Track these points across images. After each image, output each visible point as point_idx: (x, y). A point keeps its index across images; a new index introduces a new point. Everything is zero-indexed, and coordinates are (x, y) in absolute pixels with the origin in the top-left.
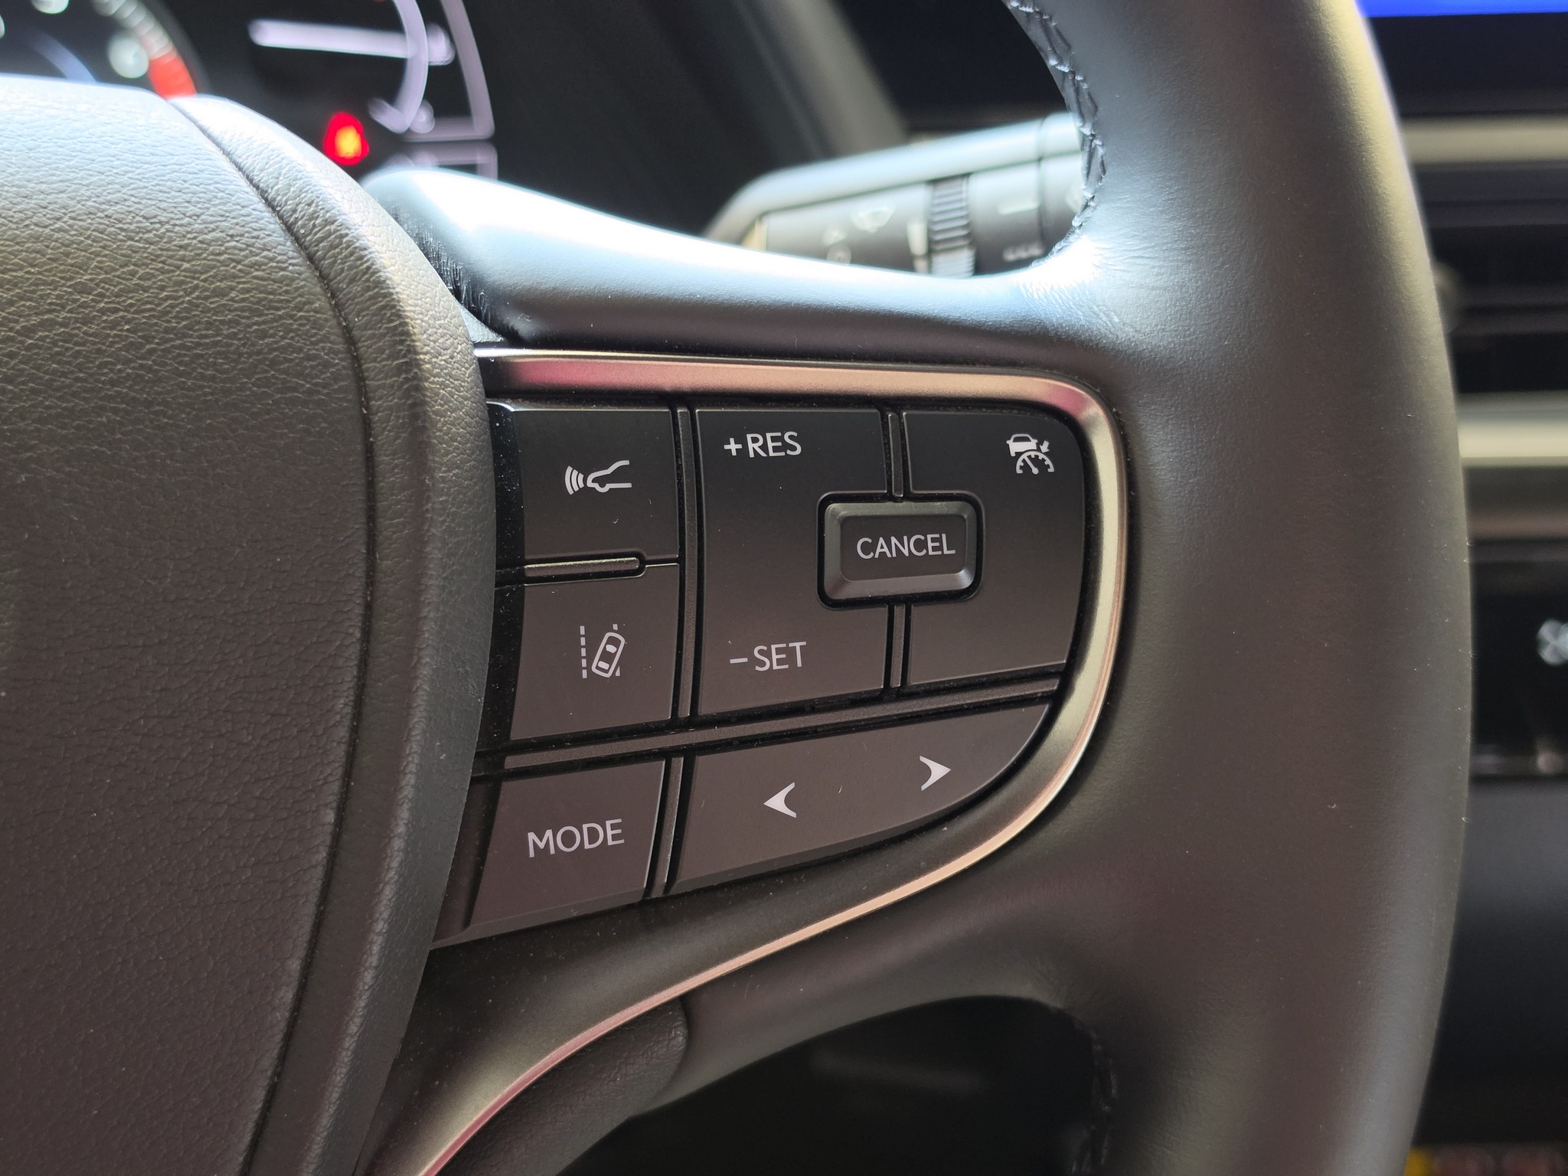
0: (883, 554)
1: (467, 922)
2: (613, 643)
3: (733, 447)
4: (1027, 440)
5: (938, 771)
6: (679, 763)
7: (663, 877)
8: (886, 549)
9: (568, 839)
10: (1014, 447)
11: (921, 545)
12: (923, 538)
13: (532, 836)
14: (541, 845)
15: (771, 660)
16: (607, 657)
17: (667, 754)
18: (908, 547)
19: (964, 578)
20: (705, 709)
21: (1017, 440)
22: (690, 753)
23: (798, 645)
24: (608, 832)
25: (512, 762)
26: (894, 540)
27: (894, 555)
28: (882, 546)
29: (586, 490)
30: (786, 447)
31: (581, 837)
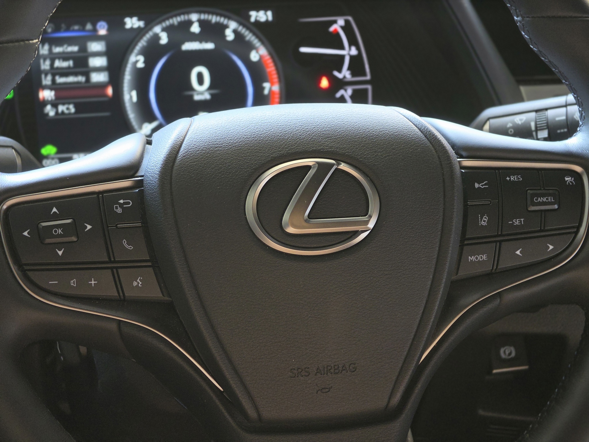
0: (539, 201)
1: (457, 274)
2: (485, 218)
3: (508, 179)
4: (569, 177)
5: (551, 247)
6: (498, 244)
7: (495, 267)
8: (540, 200)
9: (477, 258)
10: (566, 179)
11: (547, 199)
12: (547, 198)
13: (470, 257)
14: (471, 259)
15: (517, 222)
16: (484, 221)
17: (496, 242)
18: (545, 200)
19: (556, 207)
20: (504, 233)
21: (567, 177)
22: (501, 242)
23: (522, 220)
24: (484, 257)
25: (466, 242)
26: (542, 198)
27: (542, 201)
28: (539, 199)
29: (479, 188)
30: (519, 179)
31: (479, 258)
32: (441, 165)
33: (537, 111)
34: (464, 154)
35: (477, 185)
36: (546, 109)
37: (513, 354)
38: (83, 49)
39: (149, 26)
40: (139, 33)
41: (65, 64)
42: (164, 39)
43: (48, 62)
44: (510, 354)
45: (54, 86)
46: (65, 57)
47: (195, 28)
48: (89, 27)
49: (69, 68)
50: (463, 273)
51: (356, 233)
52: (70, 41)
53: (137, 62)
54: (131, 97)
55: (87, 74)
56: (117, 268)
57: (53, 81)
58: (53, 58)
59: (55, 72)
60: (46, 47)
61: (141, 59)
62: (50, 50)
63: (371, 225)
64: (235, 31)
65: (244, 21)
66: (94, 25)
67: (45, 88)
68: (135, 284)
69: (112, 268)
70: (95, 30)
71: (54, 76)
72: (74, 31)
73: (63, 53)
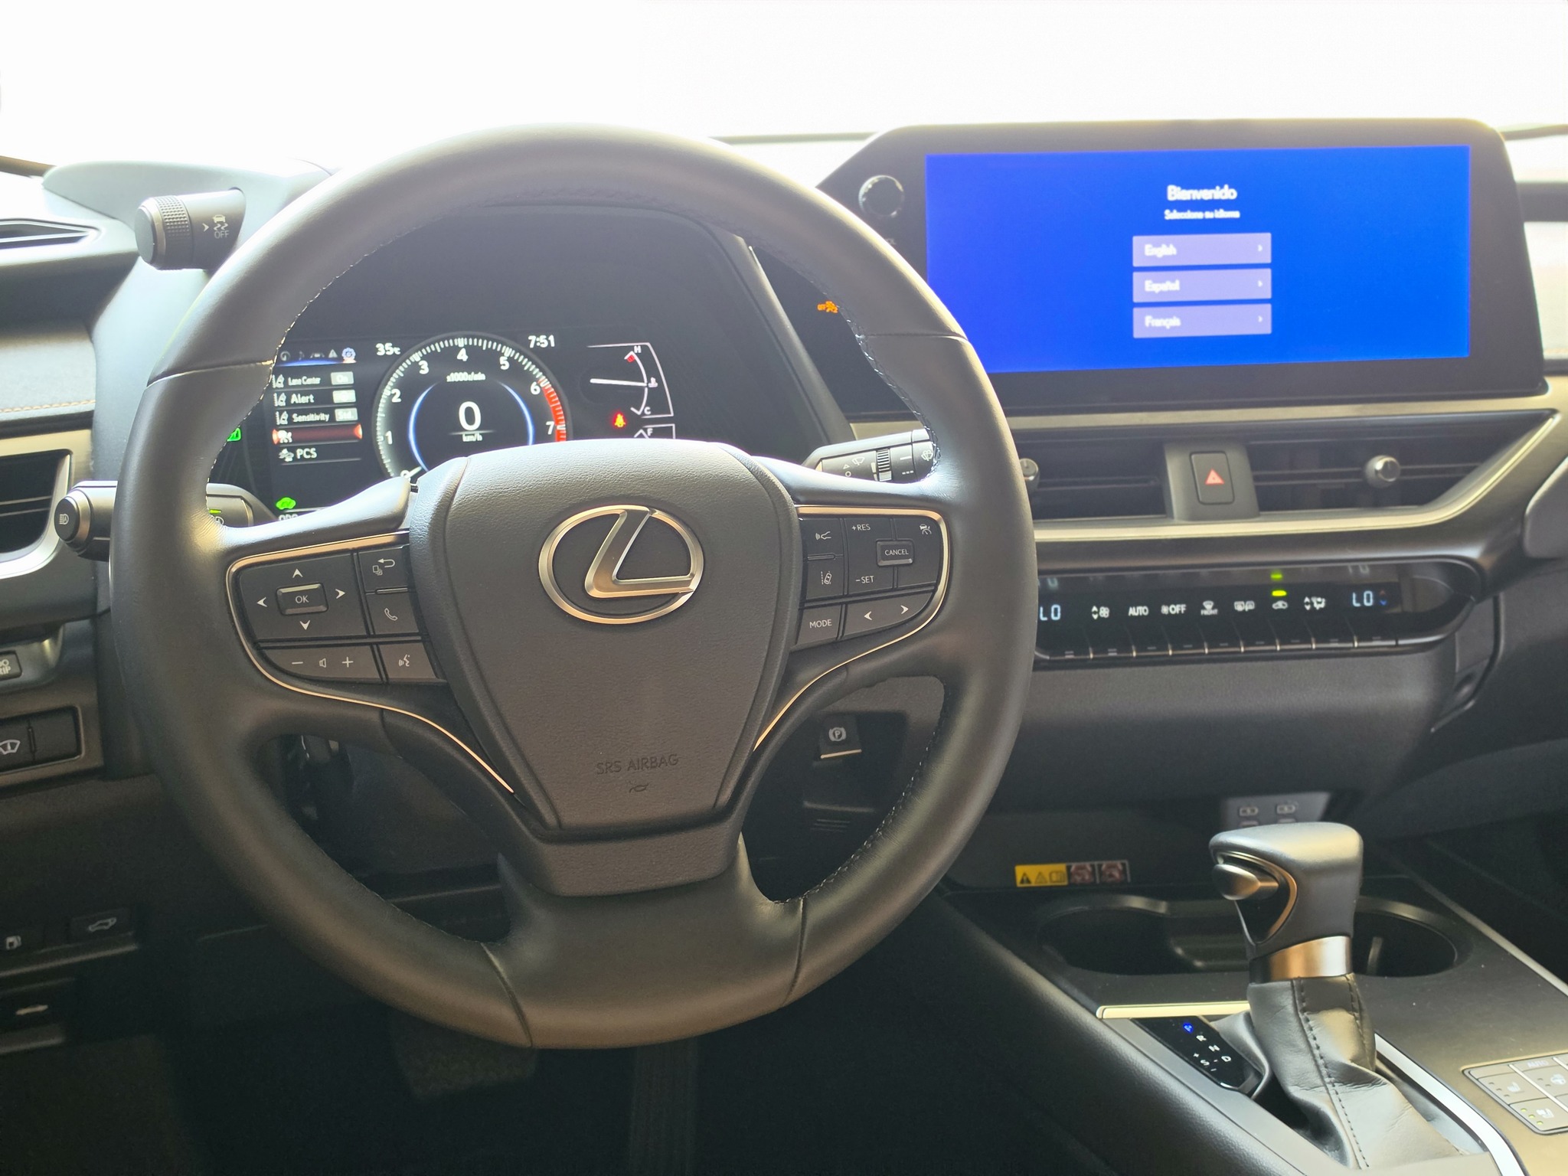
0: (891, 554)
1: (796, 643)
2: (829, 576)
3: (854, 528)
4: (924, 526)
5: (905, 609)
6: (844, 606)
7: (840, 635)
9: (819, 624)
10: (922, 528)
11: (900, 552)
12: (900, 550)
13: (811, 623)
14: (813, 625)
15: (865, 580)
16: (828, 579)
17: (841, 604)
18: (897, 552)
19: (910, 561)
20: (851, 593)
21: (922, 526)
22: (847, 604)
23: (872, 577)
24: (828, 623)
25: (806, 605)
26: (894, 551)
27: (894, 554)
28: (891, 552)
29: (821, 539)
30: (867, 528)
31: (822, 624)
32: (776, 512)
33: (877, 450)
34: (801, 498)
35: (818, 537)
36: (889, 448)
37: (844, 736)
38: (326, 381)
39: (406, 353)
40: (393, 361)
41: (304, 400)
42: (425, 369)
43: (283, 397)
44: (840, 736)
45: (290, 426)
46: (303, 391)
47: (463, 356)
48: (333, 354)
49: (309, 403)
50: (804, 641)
51: (675, 596)
52: (310, 372)
53: (393, 395)
54: (386, 438)
55: (331, 412)
56: (377, 644)
57: (290, 419)
58: (289, 391)
59: (292, 409)
60: (281, 379)
61: (398, 392)
62: (286, 382)
63: (694, 586)
64: (510, 359)
65: (522, 346)
66: (339, 353)
67: (279, 428)
68: (401, 663)
69: (371, 644)
70: (341, 358)
71: (290, 413)
72: (315, 359)
73: (302, 386)
